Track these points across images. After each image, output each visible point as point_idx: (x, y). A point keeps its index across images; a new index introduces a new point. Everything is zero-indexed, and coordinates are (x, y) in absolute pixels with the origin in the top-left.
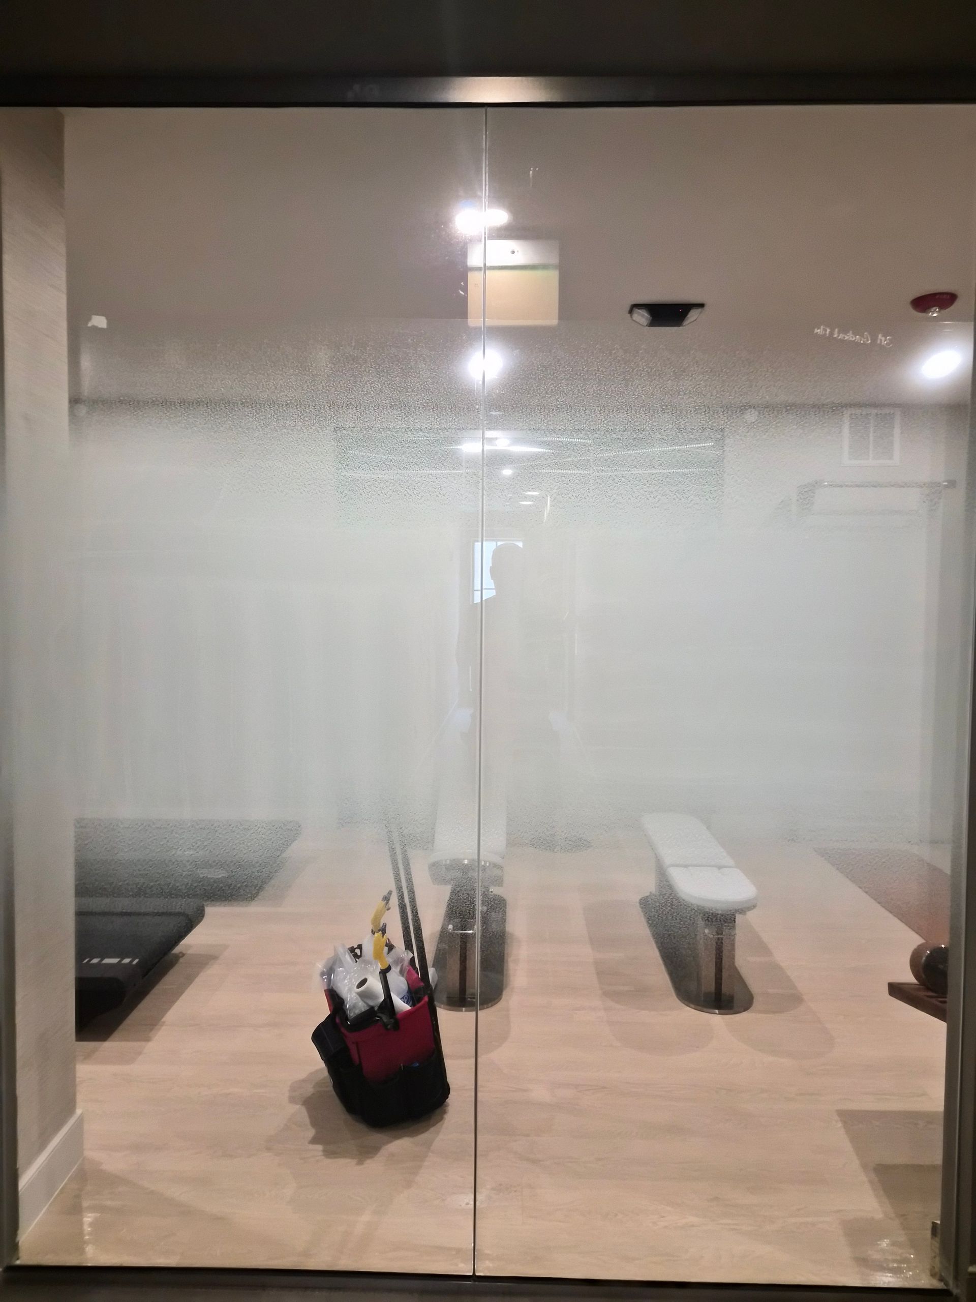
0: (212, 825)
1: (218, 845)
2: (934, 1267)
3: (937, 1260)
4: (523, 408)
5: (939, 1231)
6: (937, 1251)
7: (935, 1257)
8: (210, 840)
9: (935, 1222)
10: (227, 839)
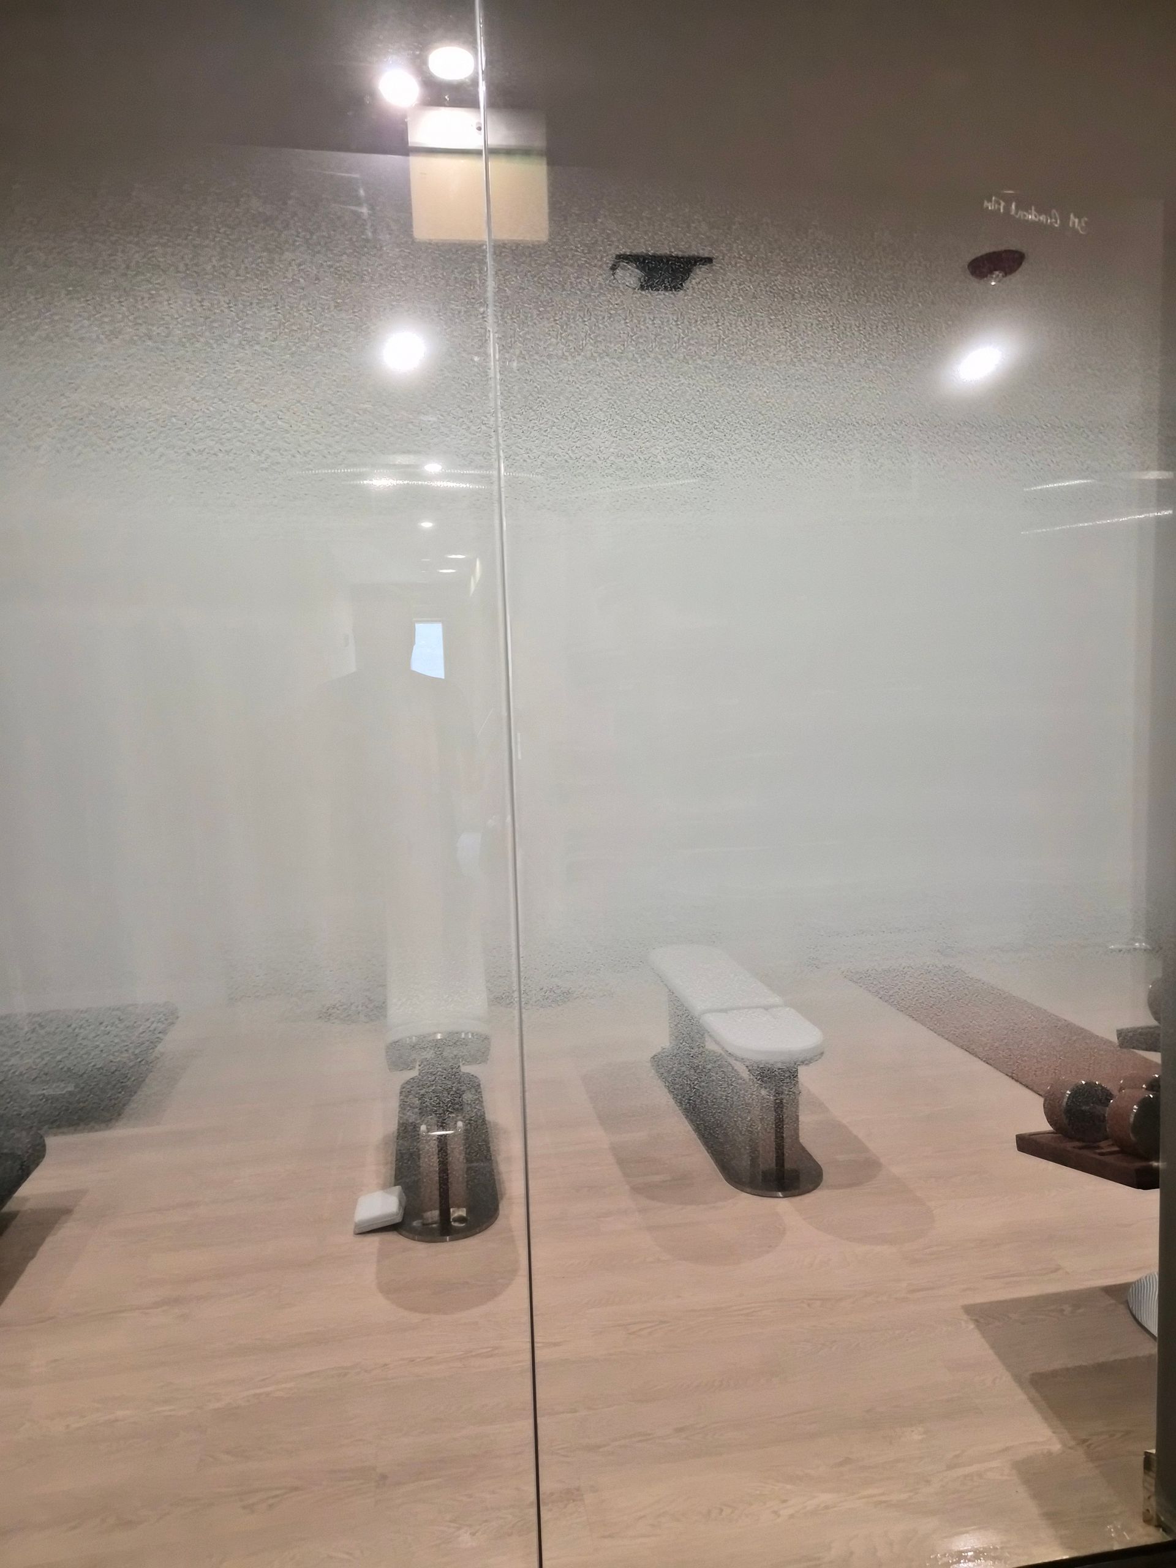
0: (69, 1026)
1: (81, 1057)
2: (1148, 1510)
3: (1153, 1501)
4: (556, 314)
5: (1155, 1464)
6: (1153, 1489)
7: (1149, 1498)
8: (68, 1052)
9: (1147, 1452)
10: (98, 1046)
